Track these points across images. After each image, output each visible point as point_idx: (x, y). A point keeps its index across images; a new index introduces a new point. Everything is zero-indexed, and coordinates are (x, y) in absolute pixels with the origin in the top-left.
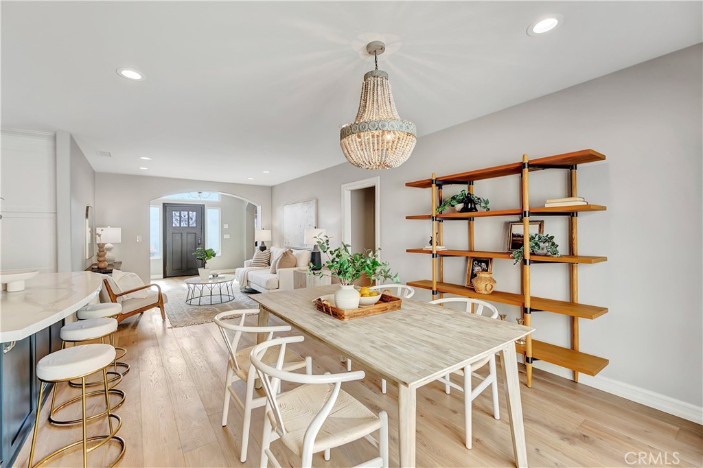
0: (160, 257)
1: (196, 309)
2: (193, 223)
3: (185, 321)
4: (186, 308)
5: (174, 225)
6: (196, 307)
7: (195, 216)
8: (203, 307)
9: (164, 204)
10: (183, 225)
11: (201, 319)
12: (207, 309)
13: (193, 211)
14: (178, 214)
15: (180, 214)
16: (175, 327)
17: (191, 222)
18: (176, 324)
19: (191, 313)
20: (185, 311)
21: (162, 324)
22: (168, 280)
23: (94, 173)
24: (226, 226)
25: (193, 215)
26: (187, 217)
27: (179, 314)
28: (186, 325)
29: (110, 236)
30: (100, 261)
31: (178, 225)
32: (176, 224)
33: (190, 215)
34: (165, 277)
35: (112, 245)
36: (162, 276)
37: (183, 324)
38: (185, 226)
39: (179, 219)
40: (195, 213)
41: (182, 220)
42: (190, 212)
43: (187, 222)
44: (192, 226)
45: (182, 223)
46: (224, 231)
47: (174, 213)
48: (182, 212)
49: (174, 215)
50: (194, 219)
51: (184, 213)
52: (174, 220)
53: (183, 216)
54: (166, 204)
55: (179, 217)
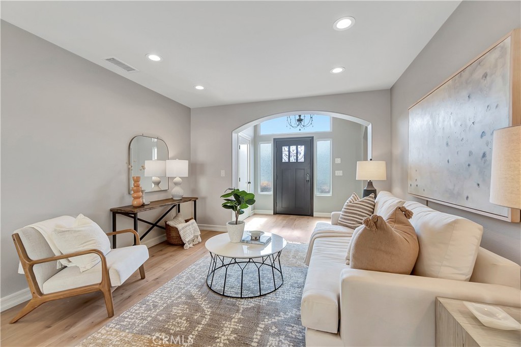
2: (301, 158)
7: (303, 150)
9: (274, 139)
10: (293, 159)
13: (301, 145)
14: (287, 149)
15: (289, 148)
17: (300, 157)
24: (338, 161)
25: (302, 149)
26: (295, 151)
31: (287, 160)
32: (285, 159)
33: (299, 149)
34: (275, 213)
36: (272, 212)
38: (293, 161)
39: (288, 154)
40: (303, 146)
41: (291, 154)
42: (299, 146)
43: (295, 157)
44: (301, 161)
45: (291, 159)
46: (335, 167)
47: (283, 148)
48: (291, 147)
49: (283, 150)
50: (303, 153)
51: (293, 148)
52: (283, 155)
53: (291, 150)
54: (277, 139)
55: (288, 152)
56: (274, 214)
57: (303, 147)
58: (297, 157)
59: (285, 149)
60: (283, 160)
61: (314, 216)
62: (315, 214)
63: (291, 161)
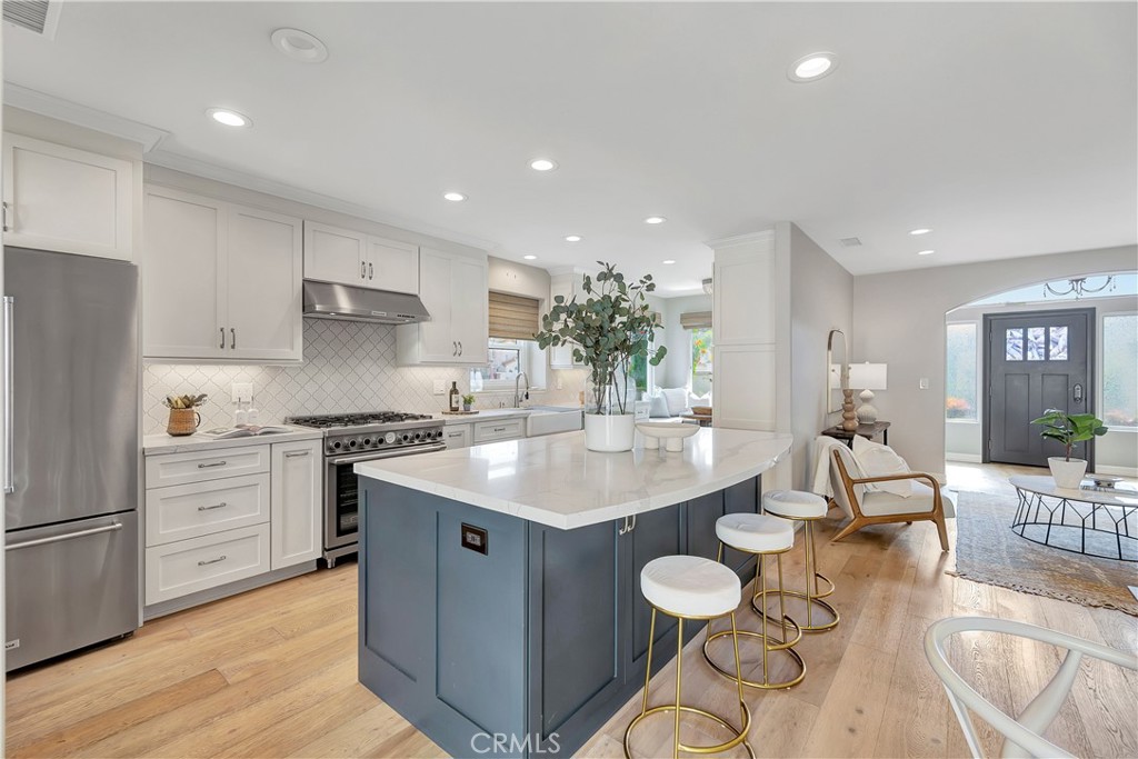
0: (975, 418)
1: (1033, 551)
2: (1059, 353)
3: (992, 571)
4: (1009, 539)
5: (1009, 358)
6: (1036, 546)
7: (1065, 336)
8: (1056, 553)
9: (986, 316)
10: (1033, 356)
11: (1037, 580)
12: (1065, 563)
13: (1060, 325)
14: (1018, 333)
15: (1025, 333)
16: (963, 576)
17: (1053, 350)
18: (966, 570)
19: (1014, 558)
20: (1004, 547)
21: (937, 559)
22: (993, 469)
23: (851, 278)
25: (1061, 335)
26: (1042, 338)
27: (986, 550)
28: (990, 582)
29: (869, 377)
30: (846, 419)
31: (1019, 357)
32: (1013, 354)
33: (1052, 335)
35: (871, 393)
36: (979, 458)
37: (982, 577)
38: (1037, 358)
39: (1021, 345)
40: (1065, 329)
41: (1030, 345)
42: (1051, 329)
43: (1043, 350)
44: (1058, 358)
45: (1029, 354)
47: (1008, 332)
48: (1031, 330)
49: (1008, 336)
50: (1063, 341)
51: (1036, 332)
52: (1009, 346)
53: (1031, 336)
54: (991, 315)
55: (1021, 341)
56: (984, 462)
57: (1064, 331)
58: (1047, 351)
59: (1014, 335)
62: (1098, 469)
63: (1029, 359)
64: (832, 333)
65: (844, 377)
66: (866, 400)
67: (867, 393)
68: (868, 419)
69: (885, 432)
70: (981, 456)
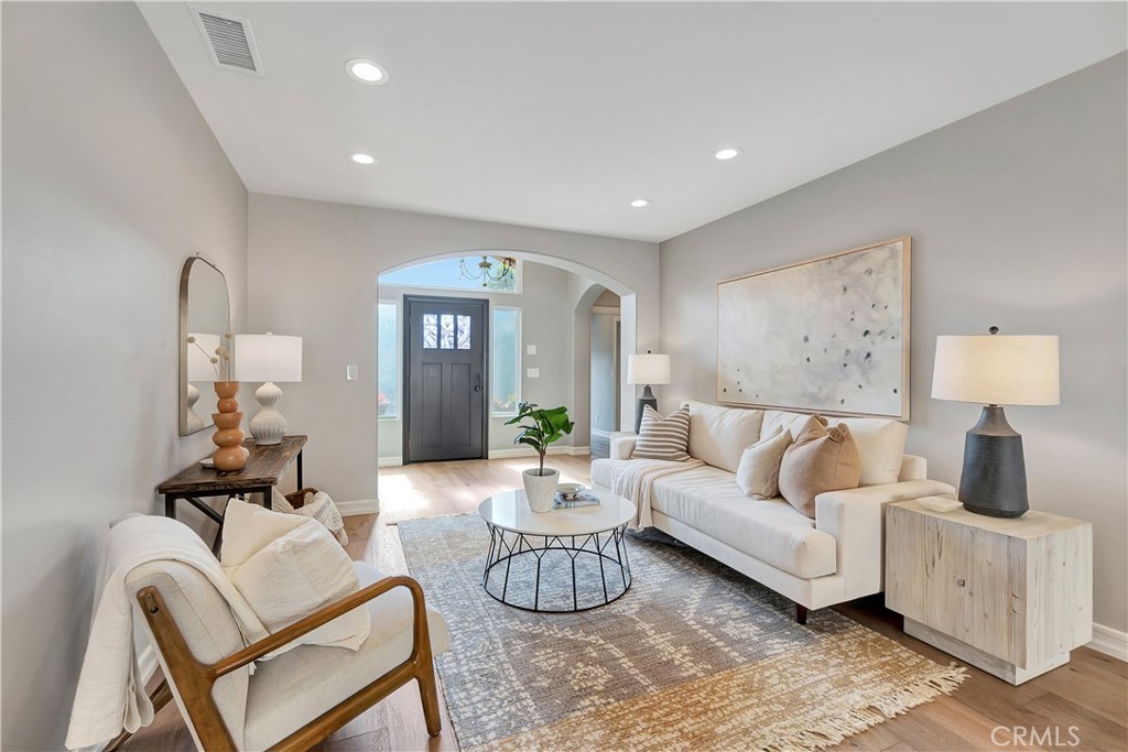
0: (397, 414)
2: (464, 343)
5: (425, 345)
7: (468, 325)
9: (405, 297)
10: (446, 343)
13: (465, 314)
14: (433, 319)
15: (439, 320)
17: (461, 339)
22: (414, 470)
23: (245, 193)
24: (532, 350)
25: (465, 322)
26: (452, 327)
31: (434, 345)
32: (429, 341)
33: (459, 323)
34: (407, 461)
35: (277, 389)
36: (399, 460)
38: (448, 347)
39: (435, 332)
40: (469, 318)
41: (442, 332)
42: (459, 317)
43: (452, 339)
44: (463, 347)
45: (442, 342)
46: (527, 362)
47: (425, 317)
48: (443, 317)
49: (425, 322)
50: (467, 331)
51: (447, 319)
52: (426, 333)
53: (443, 324)
54: (410, 296)
55: (436, 328)
56: (404, 464)
57: (468, 320)
58: (456, 340)
59: (429, 321)
60: (425, 343)
61: (490, 457)
62: (491, 454)
63: (442, 347)
64: (189, 263)
65: (225, 356)
66: (266, 402)
67: (269, 389)
68: (269, 435)
69: (300, 457)
70: (401, 458)
